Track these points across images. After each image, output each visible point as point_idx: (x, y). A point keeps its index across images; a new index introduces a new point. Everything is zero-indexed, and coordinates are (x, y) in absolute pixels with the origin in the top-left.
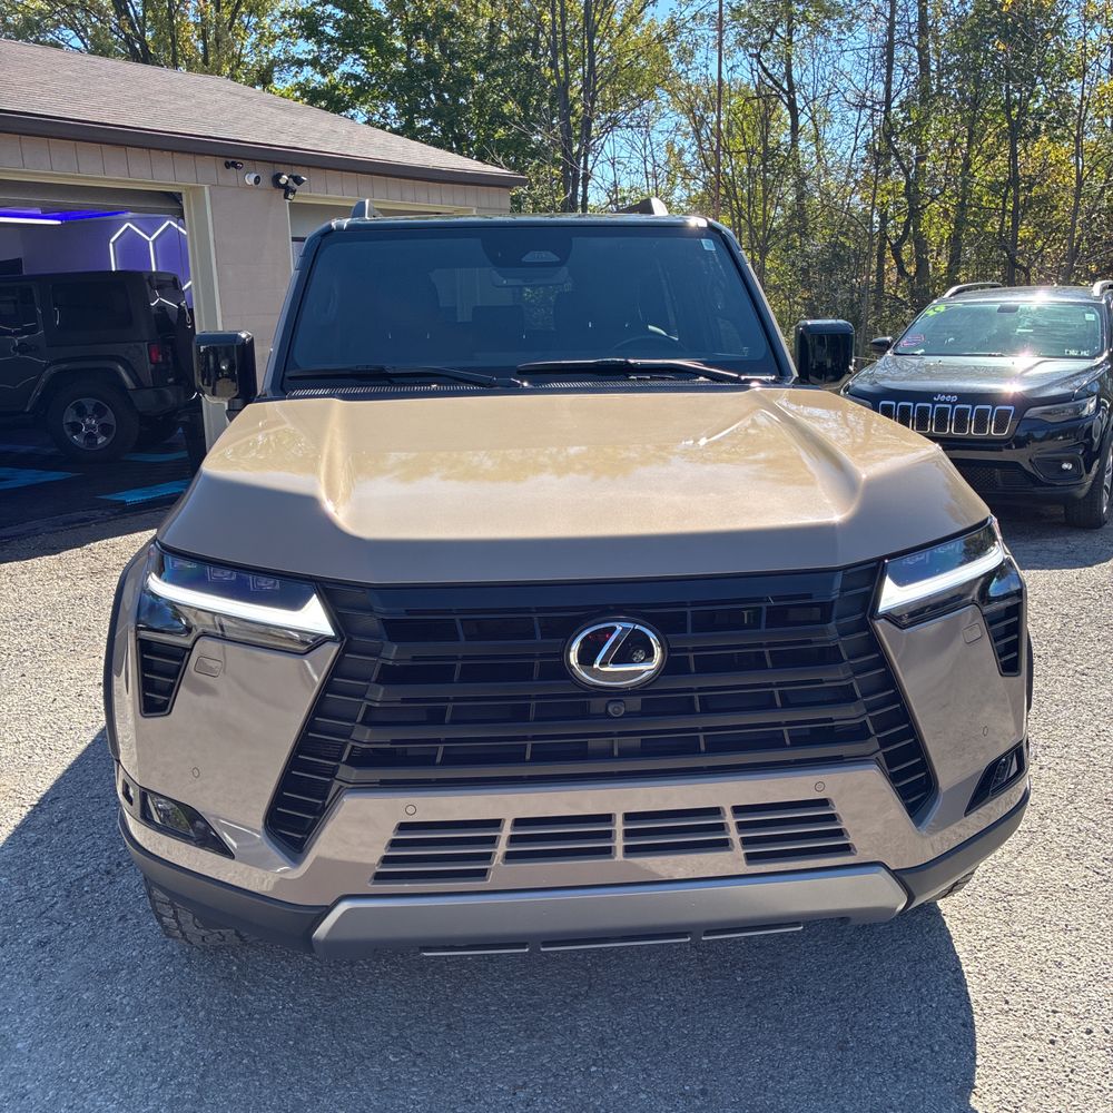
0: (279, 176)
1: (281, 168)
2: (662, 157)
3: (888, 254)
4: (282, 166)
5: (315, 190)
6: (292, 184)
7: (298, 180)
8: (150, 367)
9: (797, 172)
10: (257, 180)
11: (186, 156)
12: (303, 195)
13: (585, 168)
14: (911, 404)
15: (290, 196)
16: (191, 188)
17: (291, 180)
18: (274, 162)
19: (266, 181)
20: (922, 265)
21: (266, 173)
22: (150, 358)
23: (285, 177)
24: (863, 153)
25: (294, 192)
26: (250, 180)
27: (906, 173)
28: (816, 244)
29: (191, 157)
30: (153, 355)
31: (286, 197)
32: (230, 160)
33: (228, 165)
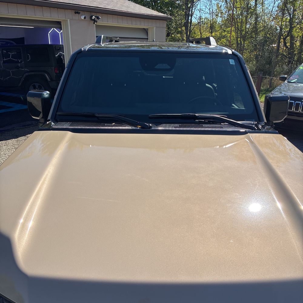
0: (92, 16)
1: (93, 14)
2: (215, 8)
3: (282, 40)
4: (93, 13)
5: (103, 21)
6: (96, 19)
7: (98, 18)
8: (55, 74)
9: (256, 14)
10: (85, 18)
11: (62, 10)
12: (100, 23)
13: (192, 11)
14: (294, 102)
15: (95, 23)
16: (64, 20)
17: (96, 18)
18: (91, 12)
19: (88, 18)
20: (292, 44)
21: (88, 15)
22: (55, 72)
23: (94, 17)
24: (277, 9)
25: (97, 22)
26: (83, 18)
27: (290, 15)
28: (260, 37)
29: (64, 10)
30: (56, 71)
31: (94, 23)
32: (76, 11)
33: (76, 13)
